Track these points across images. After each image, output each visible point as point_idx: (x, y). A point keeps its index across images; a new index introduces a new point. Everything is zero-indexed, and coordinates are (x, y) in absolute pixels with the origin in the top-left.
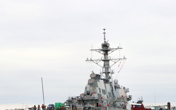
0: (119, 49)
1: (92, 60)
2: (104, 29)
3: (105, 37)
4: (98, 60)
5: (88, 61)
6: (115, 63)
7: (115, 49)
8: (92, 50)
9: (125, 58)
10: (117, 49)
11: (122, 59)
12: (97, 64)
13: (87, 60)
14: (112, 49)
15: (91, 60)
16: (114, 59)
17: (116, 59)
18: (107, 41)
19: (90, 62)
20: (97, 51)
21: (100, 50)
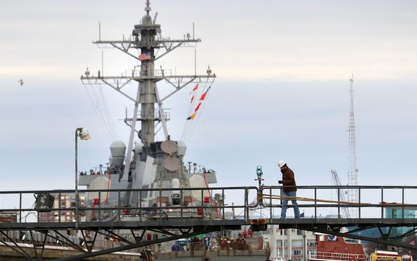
0: (190, 41)
1: (102, 78)
3: (148, 4)
4: (122, 77)
5: (88, 78)
6: (179, 88)
7: (177, 41)
8: (100, 42)
9: (212, 74)
10: (183, 41)
11: (200, 77)
12: (118, 89)
13: (85, 76)
14: (168, 41)
15: (99, 77)
16: (175, 77)
17: (182, 77)
18: (153, 19)
19: (96, 83)
20: (117, 45)
21: (128, 44)
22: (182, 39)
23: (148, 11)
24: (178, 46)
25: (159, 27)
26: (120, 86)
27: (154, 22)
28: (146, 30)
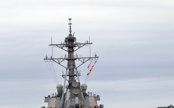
0: (88, 44)
1: (53, 59)
2: (70, 19)
3: (70, 29)
4: (61, 59)
5: (47, 59)
6: (84, 63)
7: (83, 44)
8: (52, 45)
9: (97, 57)
11: (92, 58)
12: (59, 63)
13: (45, 58)
14: (79, 44)
15: (51, 59)
16: (82, 58)
17: (85, 58)
18: (73, 35)
19: (50, 61)
20: (58, 46)
21: (63, 46)
22: (85, 43)
23: (70, 32)
24: (83, 46)
25: (75, 38)
26: (60, 62)
28: (70, 40)
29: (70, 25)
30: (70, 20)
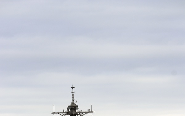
3: (73, 97)
7: (85, 112)
14: (81, 112)
18: (75, 103)
20: (61, 114)
21: (65, 114)
22: (87, 111)
23: (73, 100)
24: (85, 114)
25: (77, 106)
27: (76, 104)
28: (72, 108)
29: (73, 94)
30: (73, 88)
